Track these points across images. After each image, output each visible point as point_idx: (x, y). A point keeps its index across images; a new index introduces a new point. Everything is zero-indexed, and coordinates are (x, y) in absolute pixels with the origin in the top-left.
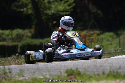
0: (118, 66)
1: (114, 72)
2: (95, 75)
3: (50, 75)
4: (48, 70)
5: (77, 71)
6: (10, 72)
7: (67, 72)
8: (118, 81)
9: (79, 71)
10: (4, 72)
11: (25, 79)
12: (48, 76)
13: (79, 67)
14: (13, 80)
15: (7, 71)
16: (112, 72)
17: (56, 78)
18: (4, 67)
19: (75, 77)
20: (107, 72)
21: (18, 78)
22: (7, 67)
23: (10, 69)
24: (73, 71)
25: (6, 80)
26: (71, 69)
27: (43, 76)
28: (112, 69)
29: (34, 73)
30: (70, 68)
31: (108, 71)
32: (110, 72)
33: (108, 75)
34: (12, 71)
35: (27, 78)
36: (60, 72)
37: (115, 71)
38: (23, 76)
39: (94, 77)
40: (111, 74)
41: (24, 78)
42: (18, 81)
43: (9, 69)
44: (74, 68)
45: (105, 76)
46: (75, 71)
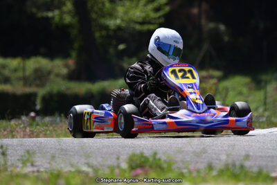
0: (244, 153)
1: (234, 165)
2: (190, 172)
5: (155, 159)
6: (4, 154)
9: (160, 159)
11: (38, 171)
14: (9, 173)
16: (230, 166)
19: (146, 173)
20: (219, 166)
21: (22, 168)
24: (146, 159)
26: (142, 155)
28: (230, 161)
32: (227, 165)
33: (221, 173)
35: (42, 170)
36: (118, 159)
37: (238, 163)
38: (32, 165)
41: (35, 169)
42: (18, 176)
43: (2, 147)
44: (147, 153)
45: (214, 173)
46: (151, 159)
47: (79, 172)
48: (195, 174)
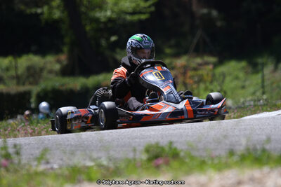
0: (264, 137)
1: (255, 149)
2: (212, 159)
3: (110, 159)
4: (105, 147)
5: (170, 148)
6: (18, 153)
7: (147, 151)
8: (266, 169)
9: (176, 149)
10: (3, 152)
11: (52, 168)
12: (105, 163)
13: (174, 139)
14: (24, 172)
15: (11, 150)
16: (251, 151)
17: (122, 165)
18: (5, 142)
19: (167, 163)
20: (240, 149)
21: (37, 166)
22: (11, 141)
23: (18, 147)
24: (162, 149)
25: (7, 170)
26: (157, 144)
27: (92, 159)
29: (73, 153)
30: (153, 141)
31: (242, 148)
32: (248, 149)
33: (243, 158)
35: (56, 166)
37: (258, 147)
38: (48, 163)
39: (210, 162)
40: (249, 153)
41: (49, 166)
42: (37, 174)
43: (15, 146)
44: (164, 142)
45: (235, 158)
46: (167, 149)
47: (100, 166)
48: (216, 161)
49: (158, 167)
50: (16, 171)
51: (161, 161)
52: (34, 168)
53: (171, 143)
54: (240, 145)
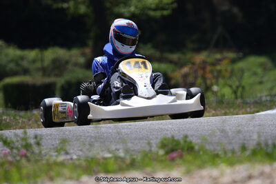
1: (267, 145)
3: (127, 151)
4: (122, 140)
5: (185, 142)
6: (38, 144)
7: (163, 145)
9: (191, 142)
10: (24, 143)
11: (71, 159)
12: (121, 154)
13: (189, 133)
14: (44, 162)
15: (32, 141)
16: (263, 146)
17: (139, 157)
18: (25, 133)
19: (181, 157)
20: (251, 145)
21: (56, 156)
22: (31, 132)
23: (39, 137)
24: (177, 143)
25: (28, 160)
26: (173, 137)
27: (110, 152)
28: (263, 139)
29: (91, 145)
30: (170, 136)
31: (255, 142)
32: (259, 144)
33: (255, 153)
34: (43, 142)
35: (75, 157)
36: (149, 144)
37: (270, 142)
38: (67, 153)
39: (222, 156)
40: (261, 149)
41: (69, 157)
42: (56, 164)
43: (36, 137)
44: (179, 137)
45: (248, 153)
46: (182, 142)
47: (117, 158)
48: (230, 155)
49: (173, 160)
50: (36, 161)
51: (175, 155)
52: (54, 158)
53: (186, 137)
54: (253, 140)
